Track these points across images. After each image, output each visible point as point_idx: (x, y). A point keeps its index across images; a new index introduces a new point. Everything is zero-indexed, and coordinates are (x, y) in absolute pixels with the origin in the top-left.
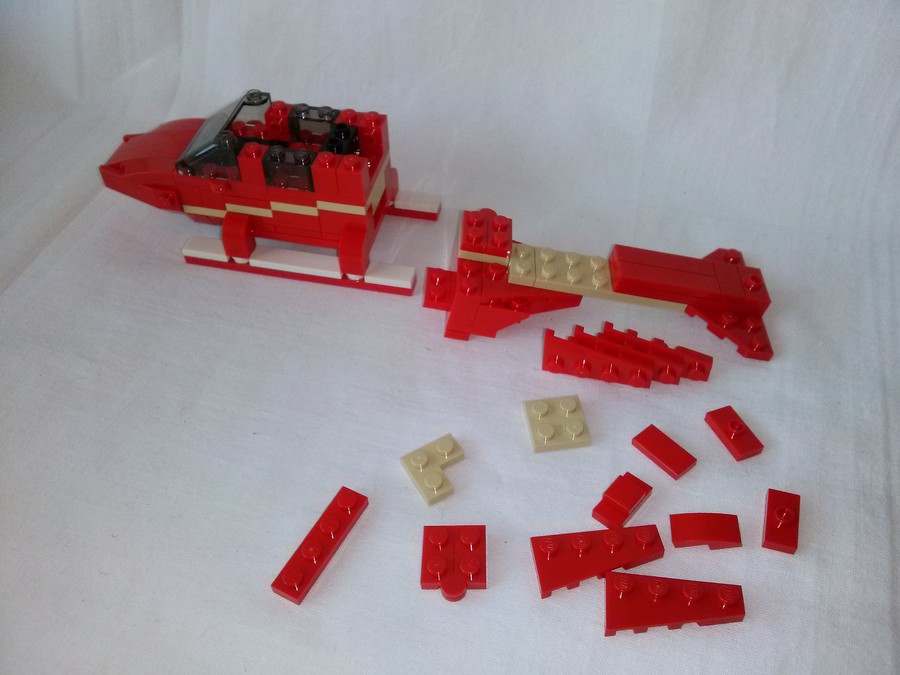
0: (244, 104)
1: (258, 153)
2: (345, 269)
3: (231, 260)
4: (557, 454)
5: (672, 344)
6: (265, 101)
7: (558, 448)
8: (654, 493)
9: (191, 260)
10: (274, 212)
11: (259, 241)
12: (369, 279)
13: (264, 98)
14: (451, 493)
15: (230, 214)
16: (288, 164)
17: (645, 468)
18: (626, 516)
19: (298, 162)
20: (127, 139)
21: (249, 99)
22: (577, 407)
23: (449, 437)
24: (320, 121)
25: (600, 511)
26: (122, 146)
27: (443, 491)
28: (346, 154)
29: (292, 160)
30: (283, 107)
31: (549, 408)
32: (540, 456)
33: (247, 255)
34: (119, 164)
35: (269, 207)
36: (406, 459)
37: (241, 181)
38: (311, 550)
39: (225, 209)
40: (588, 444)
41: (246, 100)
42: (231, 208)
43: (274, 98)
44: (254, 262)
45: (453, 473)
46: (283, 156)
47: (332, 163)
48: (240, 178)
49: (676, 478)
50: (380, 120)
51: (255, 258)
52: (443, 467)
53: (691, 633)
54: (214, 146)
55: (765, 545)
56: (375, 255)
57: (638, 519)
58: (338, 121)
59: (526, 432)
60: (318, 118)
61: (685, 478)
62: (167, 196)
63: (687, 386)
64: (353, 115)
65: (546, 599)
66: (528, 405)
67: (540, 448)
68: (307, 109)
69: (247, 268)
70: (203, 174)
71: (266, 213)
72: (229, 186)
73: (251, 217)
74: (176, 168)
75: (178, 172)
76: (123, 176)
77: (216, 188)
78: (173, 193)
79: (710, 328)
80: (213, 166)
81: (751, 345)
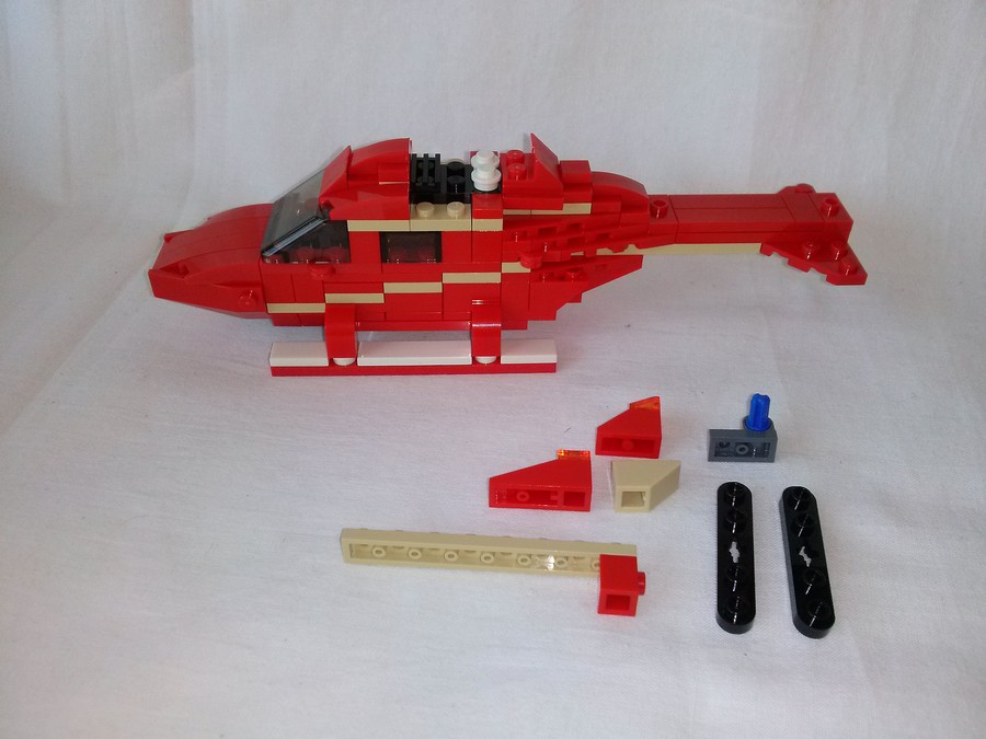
9: (278, 371)
15: (331, 307)
20: (168, 238)
34: (179, 263)
35: (386, 296)
37: (350, 262)
39: (323, 300)
42: (331, 298)
44: (362, 361)
48: (347, 259)
51: (364, 356)
54: (319, 222)
62: (247, 294)
69: (355, 370)
70: (299, 261)
71: (377, 298)
72: (333, 271)
73: (358, 306)
74: (263, 257)
75: (264, 261)
76: (186, 278)
77: (317, 275)
78: (259, 290)
79: (791, 263)
80: (310, 251)
81: (841, 270)
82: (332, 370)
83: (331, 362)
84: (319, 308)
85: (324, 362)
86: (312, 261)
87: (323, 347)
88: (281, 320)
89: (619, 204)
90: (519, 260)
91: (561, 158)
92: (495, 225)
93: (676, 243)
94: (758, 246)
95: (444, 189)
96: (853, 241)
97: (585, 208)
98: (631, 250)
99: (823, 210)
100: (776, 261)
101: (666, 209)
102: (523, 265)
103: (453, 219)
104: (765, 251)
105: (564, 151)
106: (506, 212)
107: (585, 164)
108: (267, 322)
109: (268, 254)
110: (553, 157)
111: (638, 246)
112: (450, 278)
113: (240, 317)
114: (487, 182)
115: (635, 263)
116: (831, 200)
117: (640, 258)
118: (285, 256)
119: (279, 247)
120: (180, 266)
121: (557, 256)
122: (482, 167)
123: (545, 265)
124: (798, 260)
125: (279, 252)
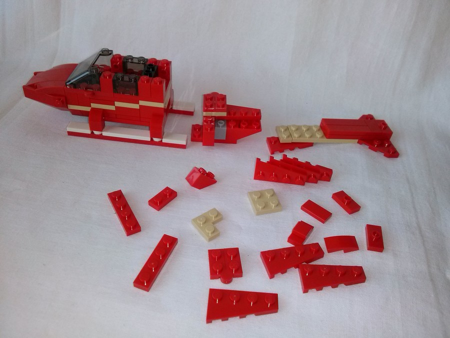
0: (100, 55)
1: (110, 76)
2: (152, 136)
3: (92, 133)
4: (267, 215)
5: (314, 164)
6: (111, 54)
7: (266, 213)
8: (314, 230)
9: (70, 134)
10: (116, 107)
11: (107, 123)
12: (164, 141)
13: (110, 52)
14: (218, 235)
15: (93, 109)
16: (125, 81)
17: (308, 219)
18: (304, 239)
19: (130, 80)
20: (35, 74)
21: (102, 52)
22: (274, 194)
23: (215, 209)
24: (139, 63)
25: (291, 239)
26: (33, 77)
27: (215, 234)
28: (154, 77)
29: (128, 80)
30: (119, 57)
31: (261, 195)
32: (259, 217)
33: (101, 130)
34: (34, 84)
35: (114, 105)
36: (195, 220)
37: (100, 91)
38: (153, 264)
39: (90, 106)
40: (281, 210)
41: (101, 53)
42: (94, 105)
43: (114, 53)
44: (105, 134)
45: (219, 226)
46: (123, 78)
47: (148, 81)
48: (100, 89)
49: (323, 222)
50: (168, 63)
51: (105, 131)
52: (214, 223)
53: (343, 290)
55: (369, 249)
56: (166, 130)
57: (309, 240)
58: (148, 63)
59: (250, 206)
60: (137, 62)
61: (327, 223)
62: (60, 100)
63: (322, 184)
64: (155, 61)
65: (272, 280)
66: (250, 194)
67: (258, 214)
68: (132, 58)
70: (81, 88)
71: (112, 108)
72: (93, 94)
73: (104, 111)
75: (66, 86)
76: (35, 90)
77: (87, 95)
78: (64, 99)
79: (370, 148)
80: (85, 84)
81: (389, 152)
84: (88, 109)
86: (86, 89)
87: (88, 125)
88: (75, 112)
94: (356, 141)
99: (381, 127)
104: (360, 143)
108: (69, 112)
109: (68, 84)
112: (142, 103)
113: (59, 109)
116: (383, 123)
118: (74, 85)
119: (72, 81)
120: (35, 85)
125: (72, 83)
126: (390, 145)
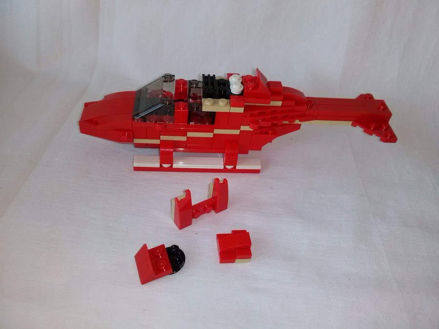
9: (137, 169)
10: (188, 138)
12: (239, 167)
13: (173, 78)
15: (163, 142)
21: (165, 78)
33: (171, 163)
39: (159, 138)
42: (163, 138)
44: (175, 166)
68: (197, 83)
69: (171, 169)
70: (150, 121)
72: (165, 126)
74: (133, 119)
75: (134, 121)
76: (98, 127)
77: (158, 127)
78: (131, 133)
79: (365, 131)
80: (156, 117)
81: (386, 136)
82: (161, 169)
83: (161, 165)
84: (157, 142)
85: (158, 165)
86: (156, 122)
87: (158, 159)
88: (138, 146)
89: (294, 102)
90: (249, 125)
91: (269, 80)
92: (241, 110)
93: (316, 119)
94: (351, 123)
95: (217, 93)
96: (392, 123)
97: (279, 103)
98: (297, 122)
99: (379, 108)
100: (359, 130)
101: (313, 105)
102: (250, 127)
103: (221, 106)
104: (354, 125)
105: (271, 77)
106: (246, 104)
107: (280, 83)
109: (136, 118)
110: (266, 79)
111: (300, 121)
112: (217, 131)
113: (121, 143)
114: (236, 90)
115: (298, 127)
116: (382, 103)
117: (300, 125)
118: (144, 119)
119: (142, 115)
120: (94, 120)
121: (265, 124)
122: (235, 83)
123: (260, 128)
124: (368, 130)
125: (141, 117)
126: (388, 128)
